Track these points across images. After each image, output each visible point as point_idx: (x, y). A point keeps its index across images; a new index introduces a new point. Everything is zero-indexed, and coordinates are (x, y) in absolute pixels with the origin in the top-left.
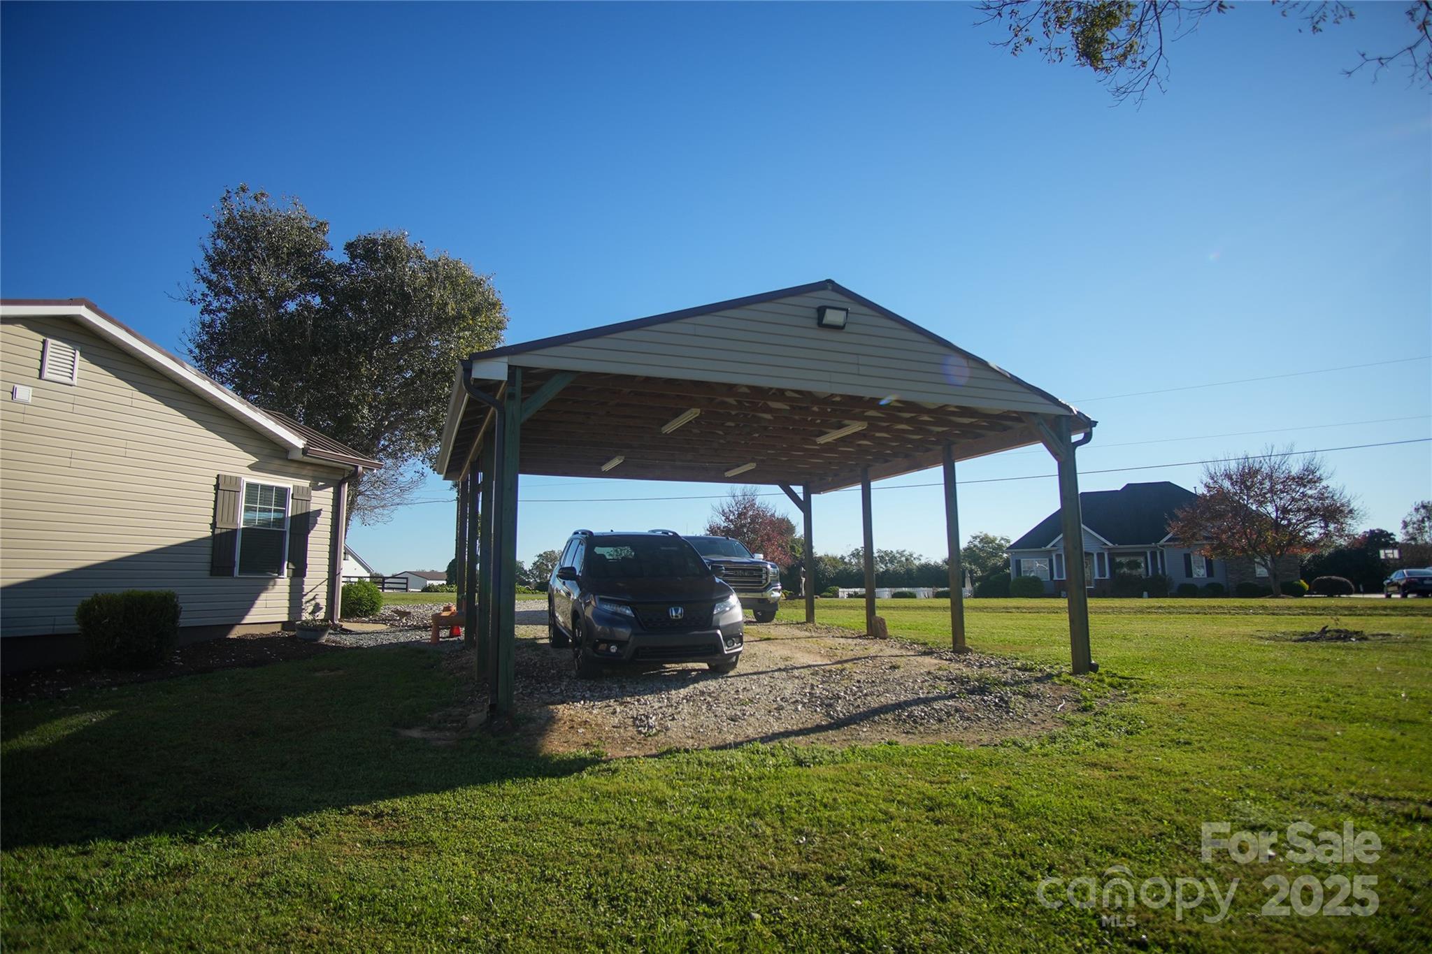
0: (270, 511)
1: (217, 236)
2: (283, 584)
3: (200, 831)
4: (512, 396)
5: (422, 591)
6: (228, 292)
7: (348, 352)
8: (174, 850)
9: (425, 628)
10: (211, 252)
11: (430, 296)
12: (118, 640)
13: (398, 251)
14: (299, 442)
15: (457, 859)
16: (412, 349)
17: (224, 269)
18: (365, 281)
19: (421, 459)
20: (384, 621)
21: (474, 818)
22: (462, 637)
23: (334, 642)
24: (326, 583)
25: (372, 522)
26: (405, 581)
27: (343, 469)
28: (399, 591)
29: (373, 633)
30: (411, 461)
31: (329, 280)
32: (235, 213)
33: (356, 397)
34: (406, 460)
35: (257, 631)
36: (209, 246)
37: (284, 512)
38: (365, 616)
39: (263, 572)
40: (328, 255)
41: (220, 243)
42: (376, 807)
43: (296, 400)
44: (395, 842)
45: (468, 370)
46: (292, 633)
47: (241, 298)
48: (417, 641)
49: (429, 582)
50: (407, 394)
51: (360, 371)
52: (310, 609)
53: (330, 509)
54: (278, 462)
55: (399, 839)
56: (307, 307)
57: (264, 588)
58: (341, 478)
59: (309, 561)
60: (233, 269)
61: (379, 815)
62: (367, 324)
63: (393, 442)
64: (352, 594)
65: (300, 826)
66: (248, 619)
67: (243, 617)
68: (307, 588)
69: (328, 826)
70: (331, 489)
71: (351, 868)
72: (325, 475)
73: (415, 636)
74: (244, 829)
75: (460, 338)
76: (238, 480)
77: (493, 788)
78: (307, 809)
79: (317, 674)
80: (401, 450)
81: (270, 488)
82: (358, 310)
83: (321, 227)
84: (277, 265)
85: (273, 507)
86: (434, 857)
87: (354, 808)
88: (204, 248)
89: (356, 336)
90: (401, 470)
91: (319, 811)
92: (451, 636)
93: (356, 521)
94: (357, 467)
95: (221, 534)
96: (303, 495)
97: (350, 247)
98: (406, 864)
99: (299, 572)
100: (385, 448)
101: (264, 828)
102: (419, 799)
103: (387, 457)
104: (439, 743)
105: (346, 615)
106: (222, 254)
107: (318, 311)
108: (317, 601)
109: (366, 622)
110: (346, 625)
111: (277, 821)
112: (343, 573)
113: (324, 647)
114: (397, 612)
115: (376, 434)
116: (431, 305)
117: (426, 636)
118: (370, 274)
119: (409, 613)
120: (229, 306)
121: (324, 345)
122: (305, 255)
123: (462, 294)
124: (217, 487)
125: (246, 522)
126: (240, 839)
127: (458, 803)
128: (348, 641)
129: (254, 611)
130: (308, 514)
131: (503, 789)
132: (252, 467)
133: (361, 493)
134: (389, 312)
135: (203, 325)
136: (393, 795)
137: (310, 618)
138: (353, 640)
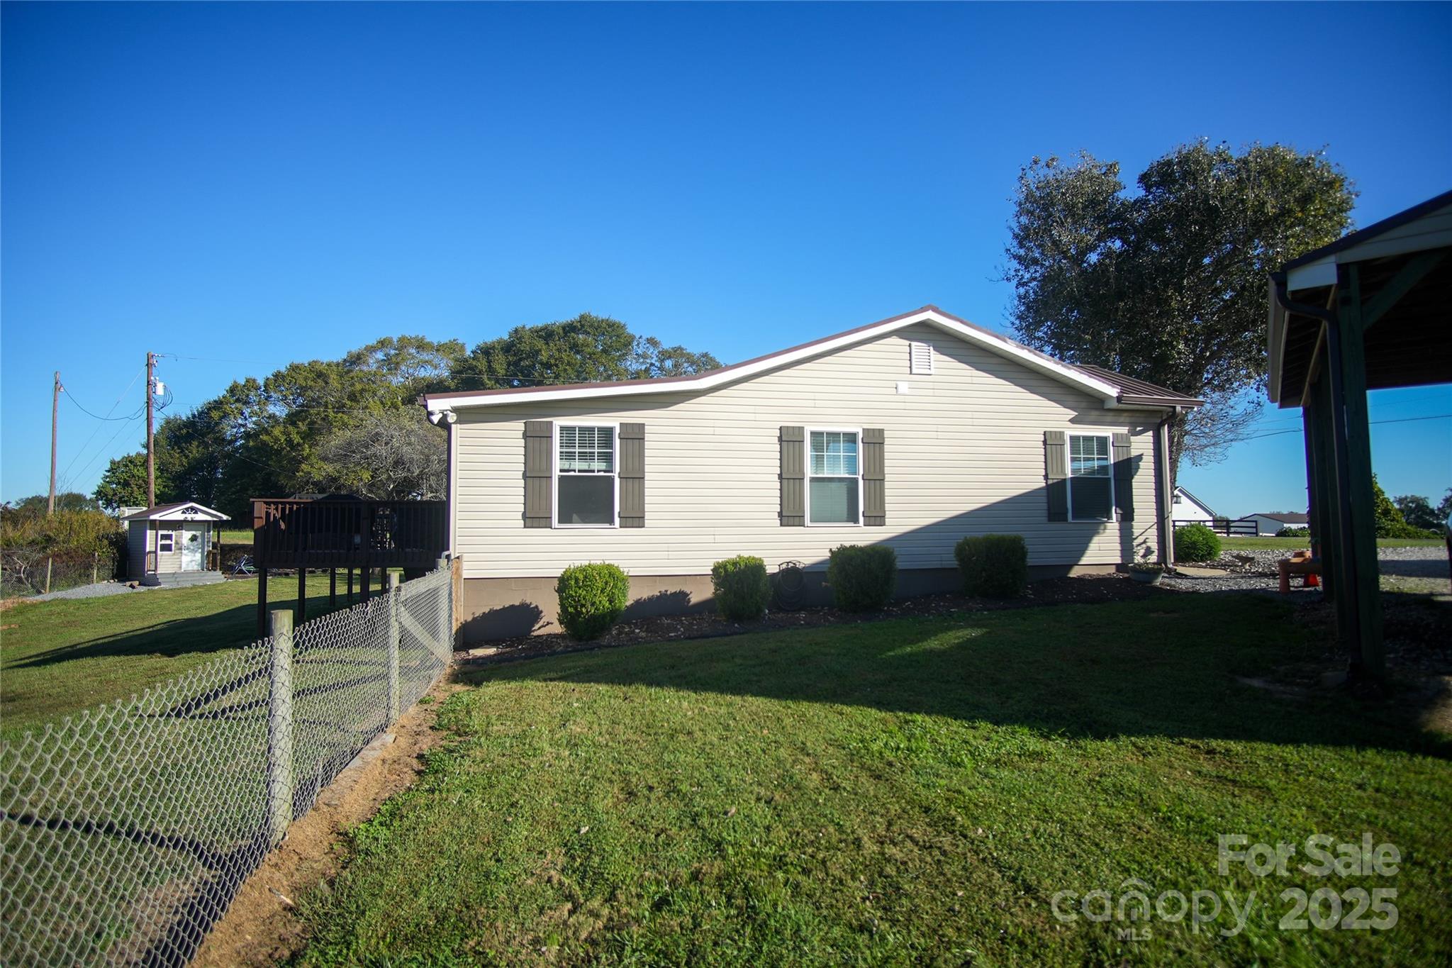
0: (1093, 459)
1: (1018, 216)
2: (1112, 527)
3: (1052, 731)
4: (1346, 301)
5: (1277, 535)
6: (1035, 262)
7: (1154, 288)
8: (1033, 740)
9: (1273, 575)
10: (1017, 230)
11: (1243, 201)
12: (984, 574)
13: (1197, 162)
14: (1112, 391)
15: (1295, 812)
16: (1228, 266)
17: (1030, 242)
18: (1165, 208)
19: (1255, 386)
20: (1224, 566)
21: (1322, 778)
22: (1320, 588)
23: (1168, 585)
24: (1155, 526)
25: (1203, 462)
26: (1254, 524)
27: (1161, 411)
28: (1247, 536)
29: (1210, 578)
30: (1242, 391)
31: (1126, 220)
32: (1032, 186)
33: (1169, 334)
34: (1237, 391)
35: (1094, 572)
36: (1015, 225)
37: (1106, 459)
38: (1202, 561)
39: (1094, 517)
40: (1122, 195)
41: (1024, 220)
42: (1207, 743)
43: (1109, 349)
44: (1226, 778)
45: (1282, 284)
46: (1126, 575)
47: (1047, 264)
48: (1262, 590)
49: (1285, 525)
50: (1228, 317)
51: (1170, 305)
52: (1142, 552)
53: (1152, 453)
54: (1097, 413)
55: (1230, 777)
56: (1109, 254)
57: (1095, 532)
58: (1159, 421)
59: (1135, 505)
60: (1037, 240)
61: (1211, 752)
62: (1173, 252)
63: (1218, 374)
64: (1186, 538)
65: (1134, 744)
66: (1084, 560)
67: (1079, 560)
68: (1136, 532)
69: (1160, 750)
70: (1151, 433)
71: (1181, 790)
72: (1141, 420)
73: (1260, 584)
74: (1086, 737)
75: (1287, 238)
76: (1062, 434)
77: (1350, 753)
78: (1140, 732)
79: (1152, 615)
80: (1228, 380)
81: (1091, 438)
82: (1162, 241)
83: (1111, 169)
84: (1074, 223)
85: (1096, 456)
86: (1268, 803)
87: (1185, 740)
88: (1011, 229)
89: (1160, 270)
90: (1231, 403)
91: (1151, 736)
92: (1306, 585)
93: (1184, 463)
94: (1174, 407)
95: (1053, 484)
96: (1122, 442)
97: (1144, 179)
98: (1237, 801)
99: (1127, 517)
100: (1209, 382)
101: (1102, 740)
102: (1255, 745)
103: (1213, 390)
104: (1284, 696)
105: (1179, 559)
106: (1025, 228)
107: (1121, 254)
108: (1148, 544)
109: (1202, 567)
110: (1180, 569)
111: (1114, 737)
112: (1174, 516)
113: (1159, 590)
114: (1238, 557)
115: (1197, 369)
116: (1244, 211)
117: (1274, 584)
118: (1168, 199)
119: (1253, 559)
120: (1038, 275)
121: (1129, 288)
122: (1099, 203)
123: (1284, 185)
124: (1045, 442)
125: (1073, 471)
126: (1083, 744)
127: (1303, 759)
128: (1183, 585)
129: (1088, 553)
130: (1129, 460)
131: (1363, 757)
132: (1072, 421)
133: (1187, 433)
134: (1196, 234)
135: (1020, 297)
136: (1226, 737)
137: (1142, 561)
138: (1189, 585)
